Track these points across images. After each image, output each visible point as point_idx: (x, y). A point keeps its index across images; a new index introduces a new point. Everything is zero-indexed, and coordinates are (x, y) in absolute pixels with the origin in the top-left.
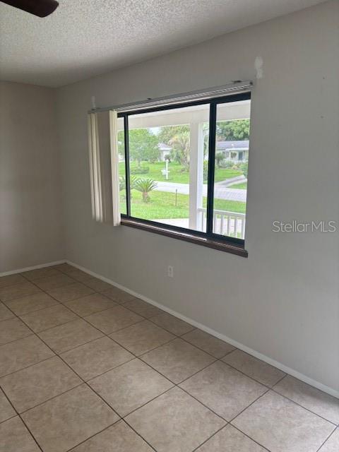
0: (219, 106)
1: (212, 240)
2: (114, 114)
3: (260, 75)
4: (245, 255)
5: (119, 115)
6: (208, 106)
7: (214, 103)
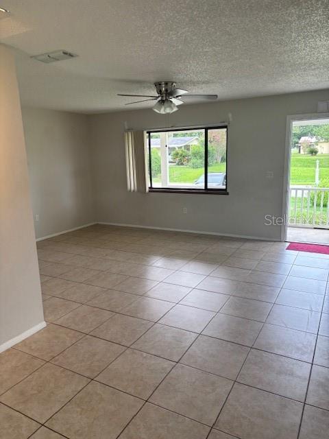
0: (209, 131)
1: (207, 191)
2: (145, 132)
3: (231, 120)
4: (228, 194)
5: (147, 133)
6: (204, 130)
7: (206, 129)
